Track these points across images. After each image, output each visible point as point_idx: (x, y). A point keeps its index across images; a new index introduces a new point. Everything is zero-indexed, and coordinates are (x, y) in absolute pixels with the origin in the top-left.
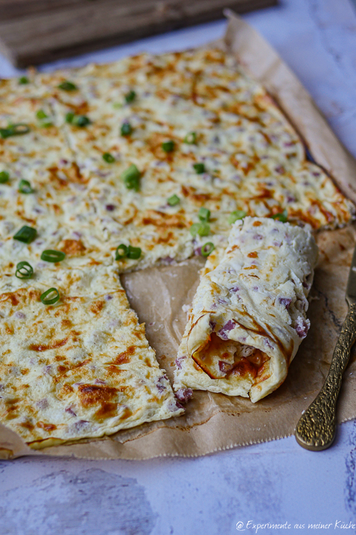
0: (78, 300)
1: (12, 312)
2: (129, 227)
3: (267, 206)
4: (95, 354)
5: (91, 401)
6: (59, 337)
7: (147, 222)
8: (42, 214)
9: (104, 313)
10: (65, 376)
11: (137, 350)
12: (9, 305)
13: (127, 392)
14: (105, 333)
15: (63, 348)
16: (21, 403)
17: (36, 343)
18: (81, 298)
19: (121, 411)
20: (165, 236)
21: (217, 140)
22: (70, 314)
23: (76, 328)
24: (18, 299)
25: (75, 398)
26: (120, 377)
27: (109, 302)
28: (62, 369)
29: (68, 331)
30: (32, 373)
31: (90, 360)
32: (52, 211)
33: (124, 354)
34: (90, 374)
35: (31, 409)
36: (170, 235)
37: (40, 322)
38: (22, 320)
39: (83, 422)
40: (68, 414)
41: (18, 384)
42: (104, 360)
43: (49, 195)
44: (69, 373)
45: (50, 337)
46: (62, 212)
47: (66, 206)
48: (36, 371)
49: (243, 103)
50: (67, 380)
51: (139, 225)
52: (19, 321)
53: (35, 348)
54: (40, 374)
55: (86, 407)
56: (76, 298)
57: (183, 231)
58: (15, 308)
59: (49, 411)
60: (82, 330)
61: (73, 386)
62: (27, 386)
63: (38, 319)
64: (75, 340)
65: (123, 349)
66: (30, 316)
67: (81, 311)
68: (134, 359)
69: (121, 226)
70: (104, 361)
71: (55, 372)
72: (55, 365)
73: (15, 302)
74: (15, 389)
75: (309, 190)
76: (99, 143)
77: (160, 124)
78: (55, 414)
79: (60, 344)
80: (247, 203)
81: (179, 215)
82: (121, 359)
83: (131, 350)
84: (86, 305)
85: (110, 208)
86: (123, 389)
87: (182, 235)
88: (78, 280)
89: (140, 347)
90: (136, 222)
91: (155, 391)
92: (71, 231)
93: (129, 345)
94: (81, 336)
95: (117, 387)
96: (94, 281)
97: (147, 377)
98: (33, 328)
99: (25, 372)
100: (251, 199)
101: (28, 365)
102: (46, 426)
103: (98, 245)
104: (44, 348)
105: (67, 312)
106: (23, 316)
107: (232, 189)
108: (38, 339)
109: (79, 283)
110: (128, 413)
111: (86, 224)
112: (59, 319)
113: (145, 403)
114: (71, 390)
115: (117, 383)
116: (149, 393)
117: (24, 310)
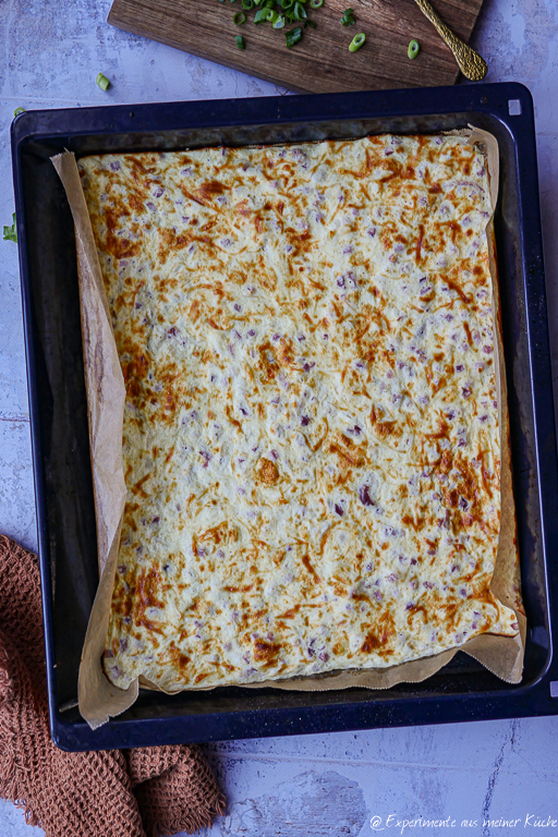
0: (265, 548)
1: (214, 549)
2: (318, 453)
3: (439, 450)
4: (271, 605)
5: (261, 658)
6: (247, 582)
7: (333, 449)
8: (247, 417)
9: (283, 566)
10: (247, 626)
11: (301, 609)
12: (212, 543)
13: (287, 648)
14: (281, 586)
15: (248, 594)
16: (214, 642)
17: (230, 585)
18: (268, 547)
19: (280, 664)
20: (344, 475)
21: (422, 331)
22: (258, 561)
23: (260, 575)
24: (220, 536)
25: (251, 648)
26: (285, 633)
27: (288, 553)
28: (245, 617)
29: (253, 576)
30: (223, 614)
31: (266, 611)
32: (257, 413)
33: (290, 611)
34: (264, 626)
35: (220, 650)
36: (350, 473)
37: (235, 564)
38: (221, 559)
39: (253, 669)
40: (244, 661)
41: (213, 624)
42: (276, 613)
43: (256, 390)
44: (250, 621)
45: (240, 580)
46: (265, 417)
47: (269, 409)
48: (227, 614)
49: (464, 263)
50: (248, 630)
51: (326, 452)
52: (219, 559)
53: (228, 589)
54: (229, 621)
55: (257, 661)
56: (263, 544)
57: (360, 471)
58: (217, 546)
59: (232, 653)
60: (265, 579)
61: (251, 636)
62: (219, 629)
63: (233, 560)
64: (258, 589)
65: (291, 607)
66: (228, 556)
67: (266, 560)
68: (298, 616)
69: (310, 453)
70: (276, 615)
71: (240, 620)
72: (241, 612)
73: (218, 541)
74: (210, 627)
75: (484, 427)
76: (310, 312)
77: (374, 292)
78: (235, 657)
79: (247, 589)
80: (423, 443)
81: (362, 447)
82: (288, 615)
83: (297, 607)
84: (271, 554)
85: (306, 421)
86: (285, 645)
87: (358, 475)
88: (267, 522)
89: (304, 606)
90: (325, 447)
91: (306, 653)
92: (270, 450)
93: (296, 603)
94: (262, 585)
95: (281, 642)
96: (280, 524)
97: (304, 637)
98: (229, 569)
99: (219, 612)
100: (428, 436)
101: (221, 608)
102: (228, 666)
103: (290, 473)
104: (235, 590)
105: (255, 559)
106: (222, 555)
107: (416, 417)
108: (231, 582)
109: (268, 525)
110: (284, 667)
111: (283, 441)
112: (249, 565)
113: (297, 663)
114: (249, 640)
115: (282, 637)
116: (302, 653)
117: (224, 549)
